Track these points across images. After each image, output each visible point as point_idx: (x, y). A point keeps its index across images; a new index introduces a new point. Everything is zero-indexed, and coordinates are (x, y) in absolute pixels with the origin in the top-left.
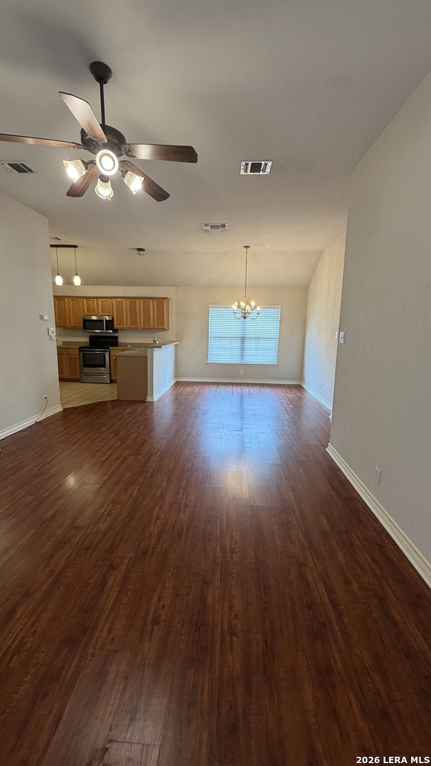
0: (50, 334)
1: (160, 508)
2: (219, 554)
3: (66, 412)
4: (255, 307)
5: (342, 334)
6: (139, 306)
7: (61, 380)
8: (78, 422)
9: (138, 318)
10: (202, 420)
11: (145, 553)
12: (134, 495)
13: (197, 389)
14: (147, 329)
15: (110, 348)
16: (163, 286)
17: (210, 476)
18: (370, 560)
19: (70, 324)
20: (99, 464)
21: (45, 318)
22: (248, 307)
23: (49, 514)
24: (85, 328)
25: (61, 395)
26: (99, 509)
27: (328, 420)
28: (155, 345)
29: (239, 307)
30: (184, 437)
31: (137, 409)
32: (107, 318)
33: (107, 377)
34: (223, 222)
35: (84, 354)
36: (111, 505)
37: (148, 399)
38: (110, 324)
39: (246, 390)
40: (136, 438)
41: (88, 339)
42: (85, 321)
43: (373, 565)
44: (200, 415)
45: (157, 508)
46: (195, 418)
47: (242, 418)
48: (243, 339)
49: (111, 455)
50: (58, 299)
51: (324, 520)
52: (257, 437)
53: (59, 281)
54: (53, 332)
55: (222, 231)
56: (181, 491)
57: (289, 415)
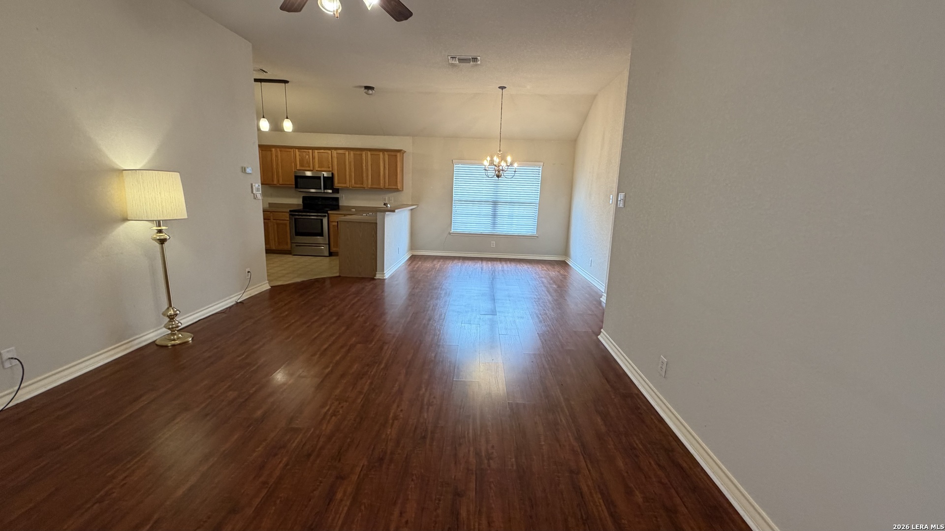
0: (254, 192)
1: (398, 406)
2: (473, 460)
3: (276, 291)
4: (511, 164)
5: (621, 196)
6: (367, 160)
7: (268, 251)
8: (290, 302)
9: (365, 175)
10: (446, 302)
11: (381, 460)
12: (365, 391)
13: (438, 264)
14: (377, 189)
15: (329, 212)
16: (396, 135)
17: (458, 368)
18: (655, 466)
19: (278, 181)
20: (319, 353)
21: (249, 170)
22: (503, 164)
23: (259, 413)
24: (297, 187)
25: (267, 270)
26: (322, 407)
27: (600, 303)
28: (386, 209)
29: (492, 163)
30: (424, 321)
31: (363, 288)
32: (326, 174)
33: (324, 249)
34: (474, 55)
35: (295, 219)
36: (336, 403)
37: (378, 276)
38: (329, 182)
39: (499, 266)
40: (365, 322)
41: (301, 200)
42: (297, 177)
43: (659, 473)
44: (442, 296)
45: (395, 406)
46: (437, 299)
47: (493, 299)
48: (495, 203)
49: (333, 343)
50: (263, 148)
51: (599, 420)
52: (514, 322)
53: (265, 125)
54: (258, 190)
55: (472, 66)
56: (423, 386)
57: (551, 295)
